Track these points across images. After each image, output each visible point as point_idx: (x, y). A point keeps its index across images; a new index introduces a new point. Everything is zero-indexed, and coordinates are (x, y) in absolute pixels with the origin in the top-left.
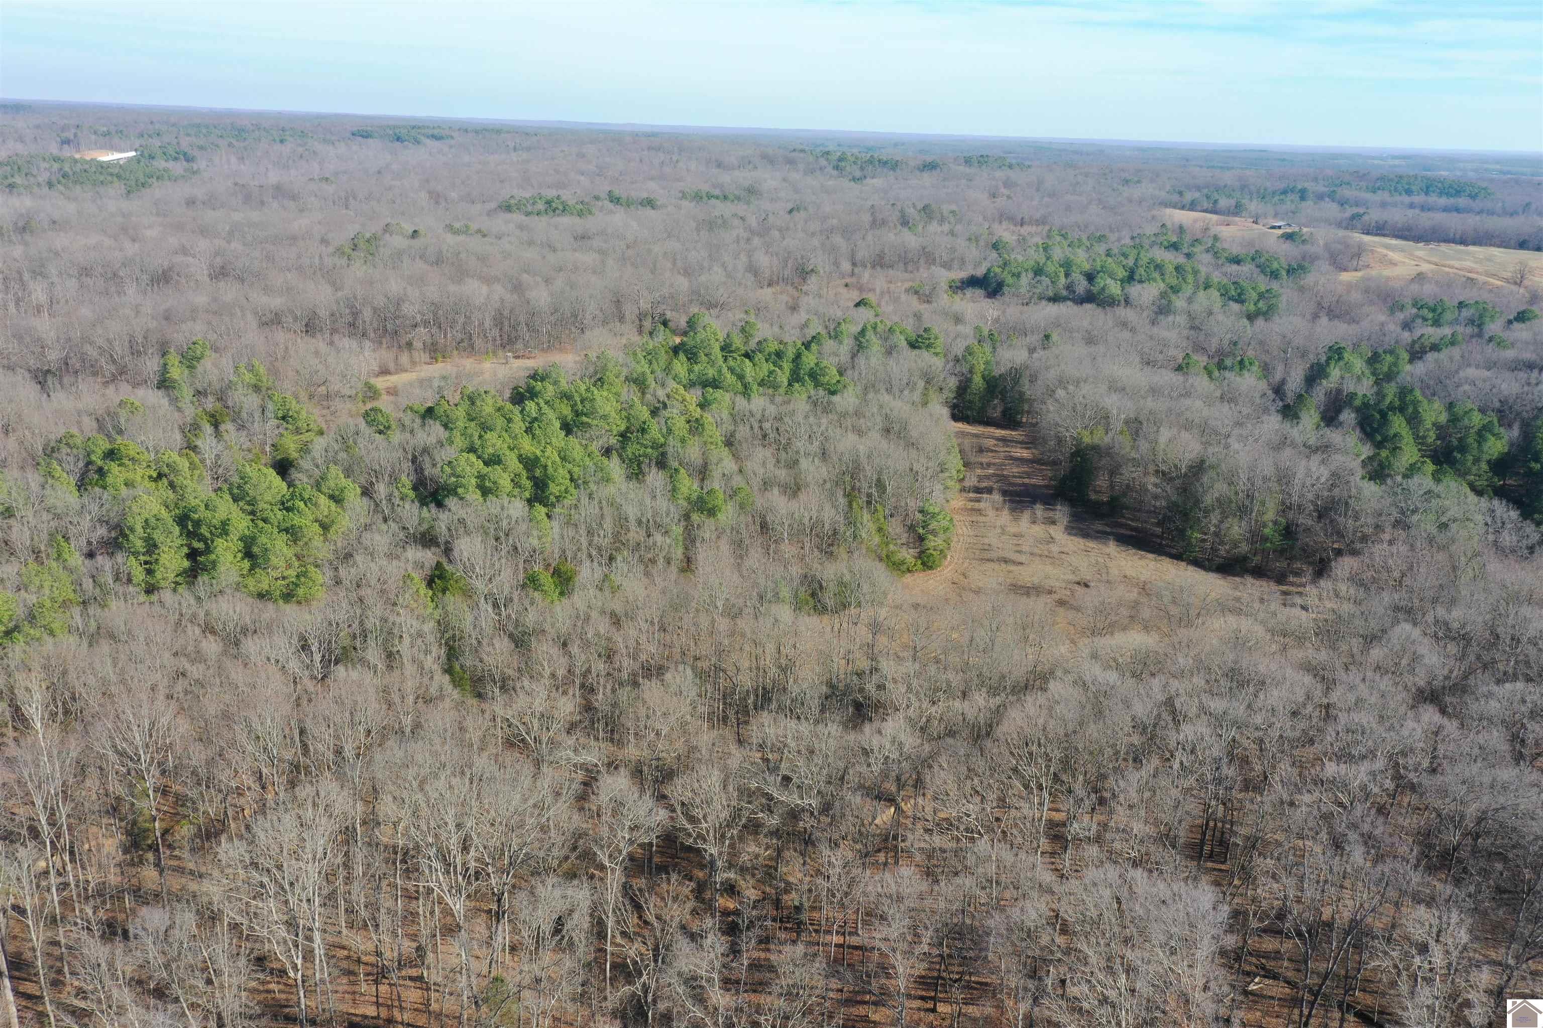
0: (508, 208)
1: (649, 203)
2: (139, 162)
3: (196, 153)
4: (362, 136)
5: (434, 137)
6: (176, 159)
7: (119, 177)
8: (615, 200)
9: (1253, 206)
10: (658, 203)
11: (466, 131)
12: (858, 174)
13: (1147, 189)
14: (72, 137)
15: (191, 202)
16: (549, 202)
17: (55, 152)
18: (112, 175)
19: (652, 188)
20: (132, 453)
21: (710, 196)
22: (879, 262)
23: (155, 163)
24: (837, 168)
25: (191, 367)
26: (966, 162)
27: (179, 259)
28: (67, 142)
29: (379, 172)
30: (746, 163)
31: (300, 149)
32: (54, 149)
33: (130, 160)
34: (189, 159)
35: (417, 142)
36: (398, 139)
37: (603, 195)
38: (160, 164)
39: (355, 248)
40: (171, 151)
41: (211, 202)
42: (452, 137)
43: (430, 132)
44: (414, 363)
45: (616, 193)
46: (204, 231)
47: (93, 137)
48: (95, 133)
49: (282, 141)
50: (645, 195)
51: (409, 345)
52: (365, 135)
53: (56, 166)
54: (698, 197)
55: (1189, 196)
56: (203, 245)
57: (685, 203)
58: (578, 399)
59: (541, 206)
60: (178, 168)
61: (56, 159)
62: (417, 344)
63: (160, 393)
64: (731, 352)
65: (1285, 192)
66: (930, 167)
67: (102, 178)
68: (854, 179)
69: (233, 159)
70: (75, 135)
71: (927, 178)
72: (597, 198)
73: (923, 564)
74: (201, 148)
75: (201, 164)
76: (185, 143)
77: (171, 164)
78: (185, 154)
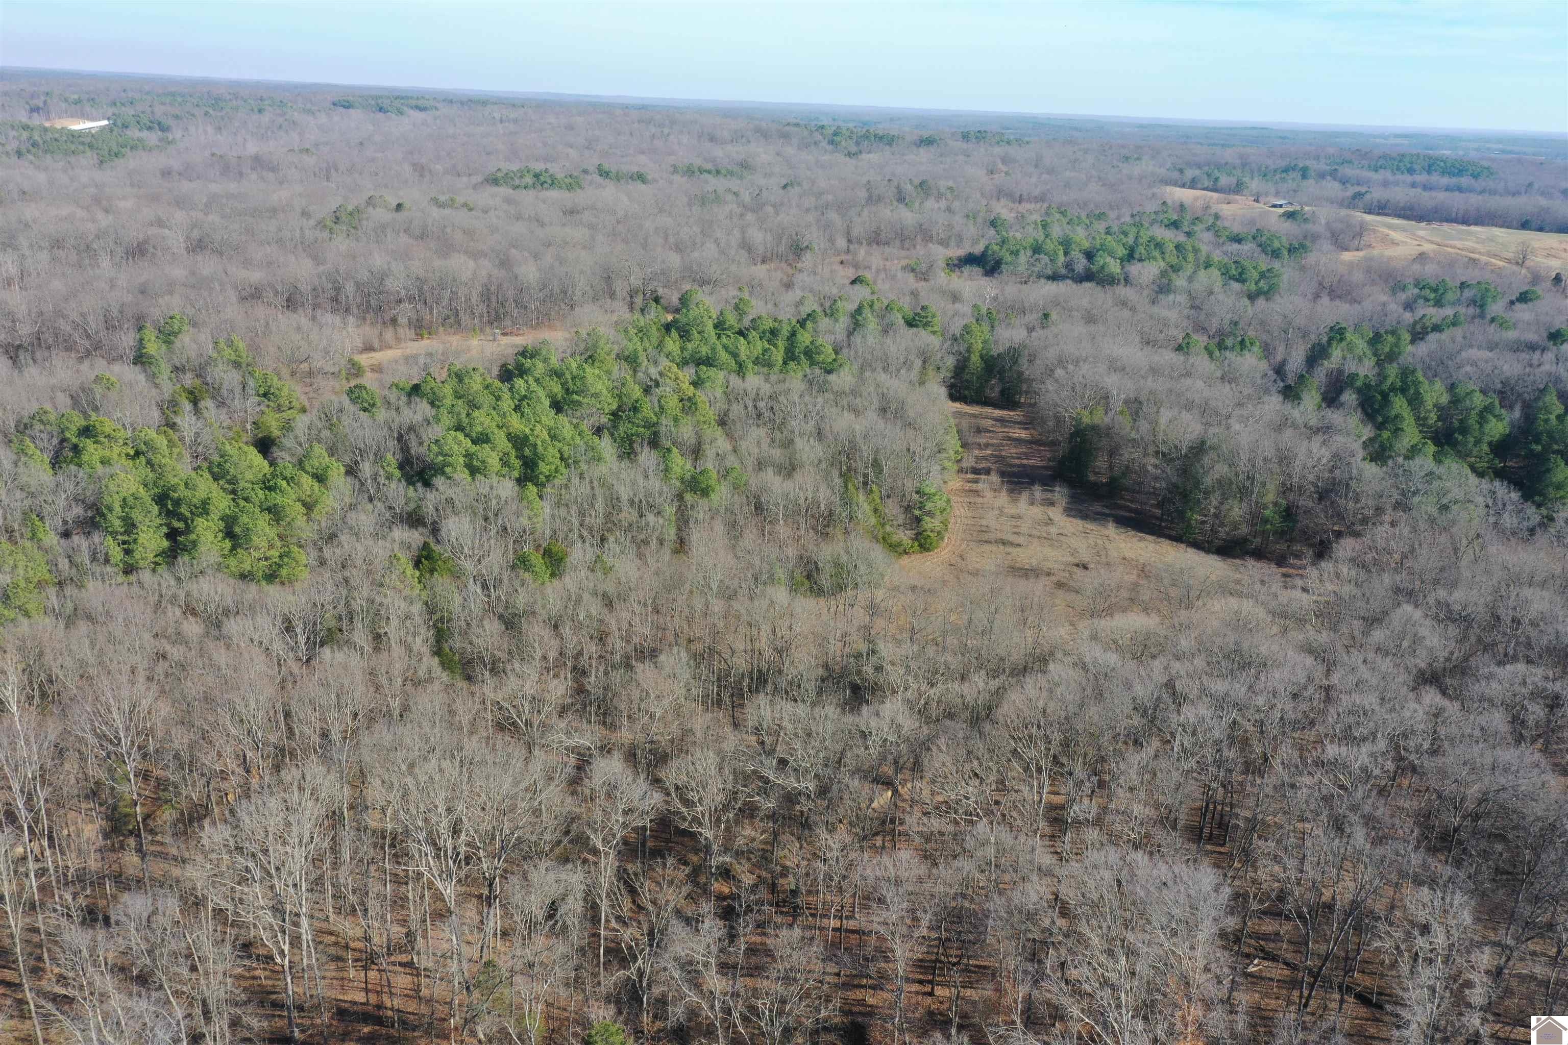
0: (495, 182)
1: (640, 177)
2: (112, 131)
3: (170, 122)
4: (344, 107)
5: (417, 108)
6: (150, 128)
7: (91, 146)
8: (604, 174)
9: (1255, 184)
10: (649, 177)
11: (451, 102)
12: (854, 149)
13: (1147, 166)
14: (41, 105)
15: (166, 173)
16: (537, 176)
17: (24, 120)
18: (83, 144)
19: (642, 162)
20: (108, 430)
21: (701, 171)
22: (876, 239)
23: (128, 132)
24: (831, 142)
25: (168, 342)
26: (964, 137)
27: (153, 231)
28: (35, 110)
29: (361, 144)
30: (738, 137)
31: (280, 120)
32: (23, 117)
33: (103, 128)
34: (164, 129)
35: (400, 112)
36: (381, 110)
37: (592, 169)
38: (134, 133)
39: (337, 220)
40: (145, 120)
41: (187, 173)
42: (436, 109)
43: (414, 102)
44: (398, 340)
45: (606, 167)
46: (180, 202)
47: (64, 105)
48: (66, 100)
49: (260, 111)
50: (635, 169)
51: (394, 321)
52: (348, 106)
53: (25, 135)
54: (690, 172)
55: (1190, 174)
56: (179, 216)
57: (677, 178)
58: (568, 376)
59: (529, 179)
60: (152, 138)
61: (26, 127)
62: (403, 320)
63: (138, 368)
64: (725, 329)
65: (1286, 170)
66: (928, 142)
67: (73, 147)
68: (849, 154)
69: (210, 129)
70: (45, 102)
71: (924, 154)
72: (585, 172)
73: (921, 546)
74: (177, 117)
75: (178, 134)
76: (159, 110)
77: (145, 134)
78: (159, 124)
